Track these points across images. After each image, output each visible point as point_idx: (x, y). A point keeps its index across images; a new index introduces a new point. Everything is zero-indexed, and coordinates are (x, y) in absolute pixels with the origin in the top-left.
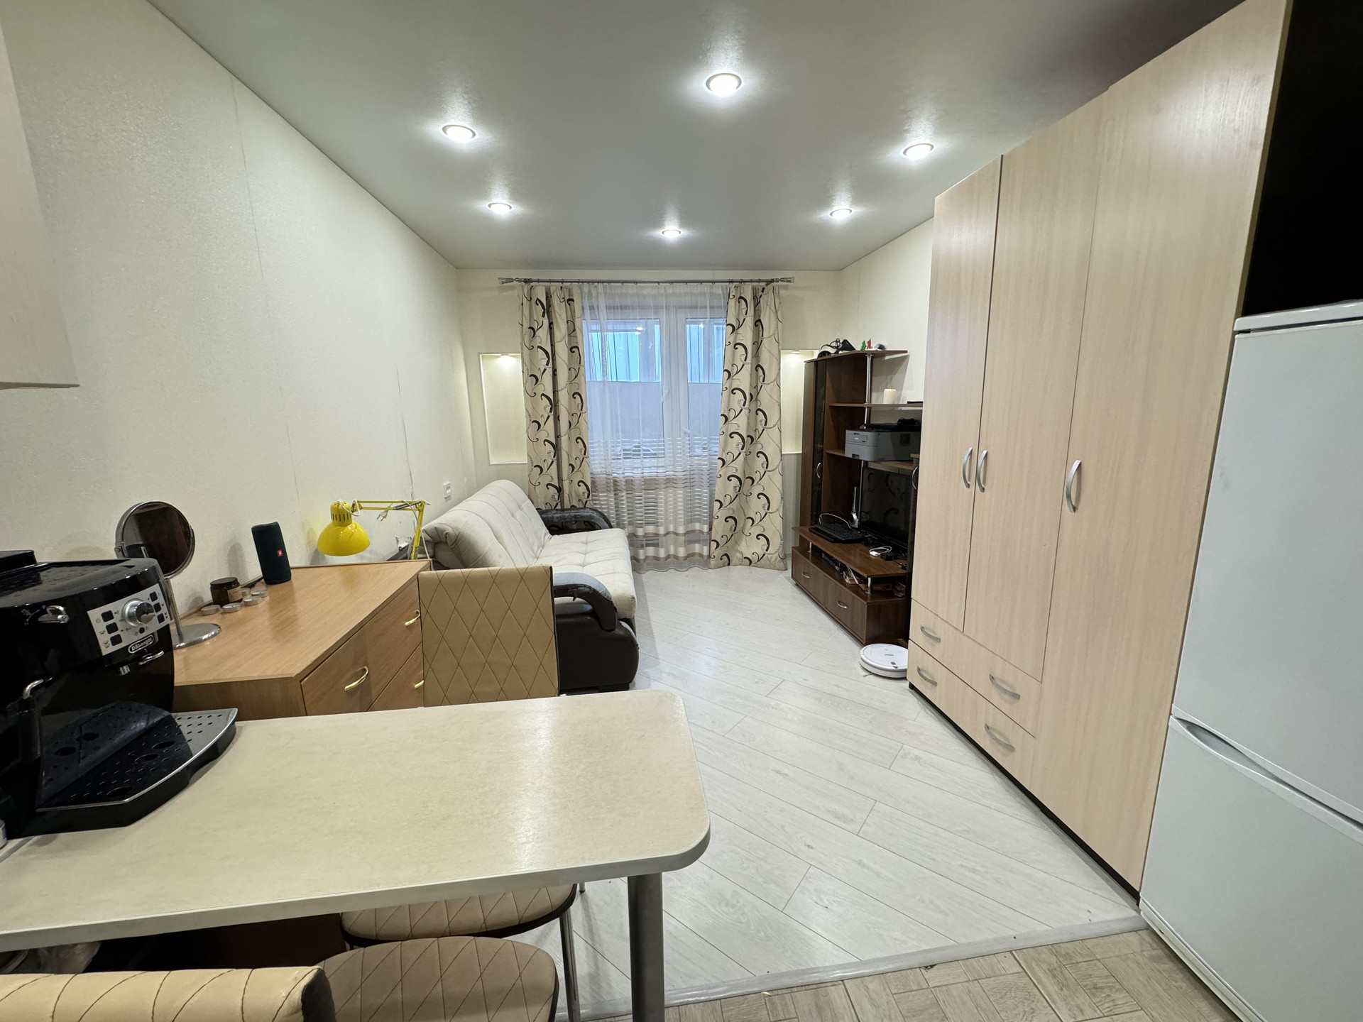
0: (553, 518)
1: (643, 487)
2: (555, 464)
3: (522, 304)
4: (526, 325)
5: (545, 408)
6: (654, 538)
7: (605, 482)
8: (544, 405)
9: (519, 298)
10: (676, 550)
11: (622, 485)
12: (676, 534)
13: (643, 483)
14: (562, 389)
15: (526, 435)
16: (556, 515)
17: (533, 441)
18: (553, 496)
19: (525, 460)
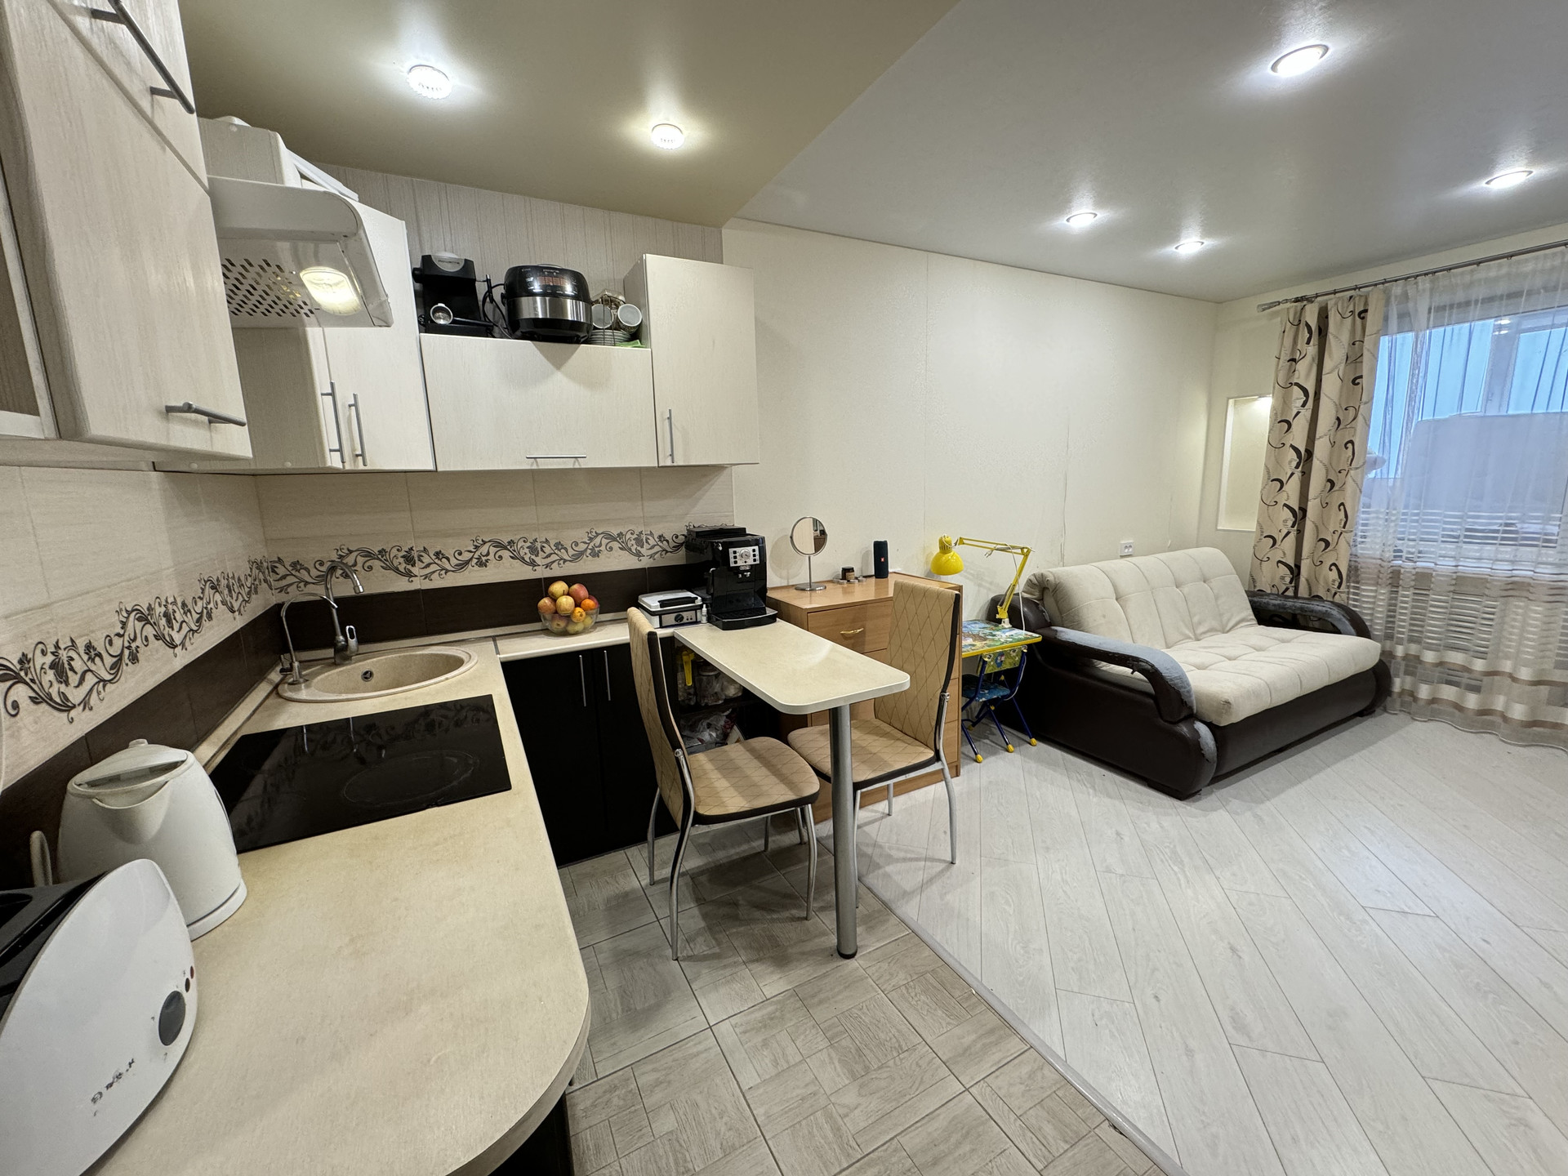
0: (1268, 604)
1: (1452, 588)
2: (1292, 536)
3: (1284, 332)
4: (1285, 357)
5: (1290, 462)
6: (1460, 674)
7: (1376, 571)
8: (1289, 458)
9: (1282, 324)
10: (1507, 705)
11: (1407, 579)
12: (1514, 679)
13: (1454, 582)
14: (1320, 437)
15: (1260, 498)
16: (1274, 602)
17: (1268, 504)
18: (1283, 578)
19: (1252, 526)
